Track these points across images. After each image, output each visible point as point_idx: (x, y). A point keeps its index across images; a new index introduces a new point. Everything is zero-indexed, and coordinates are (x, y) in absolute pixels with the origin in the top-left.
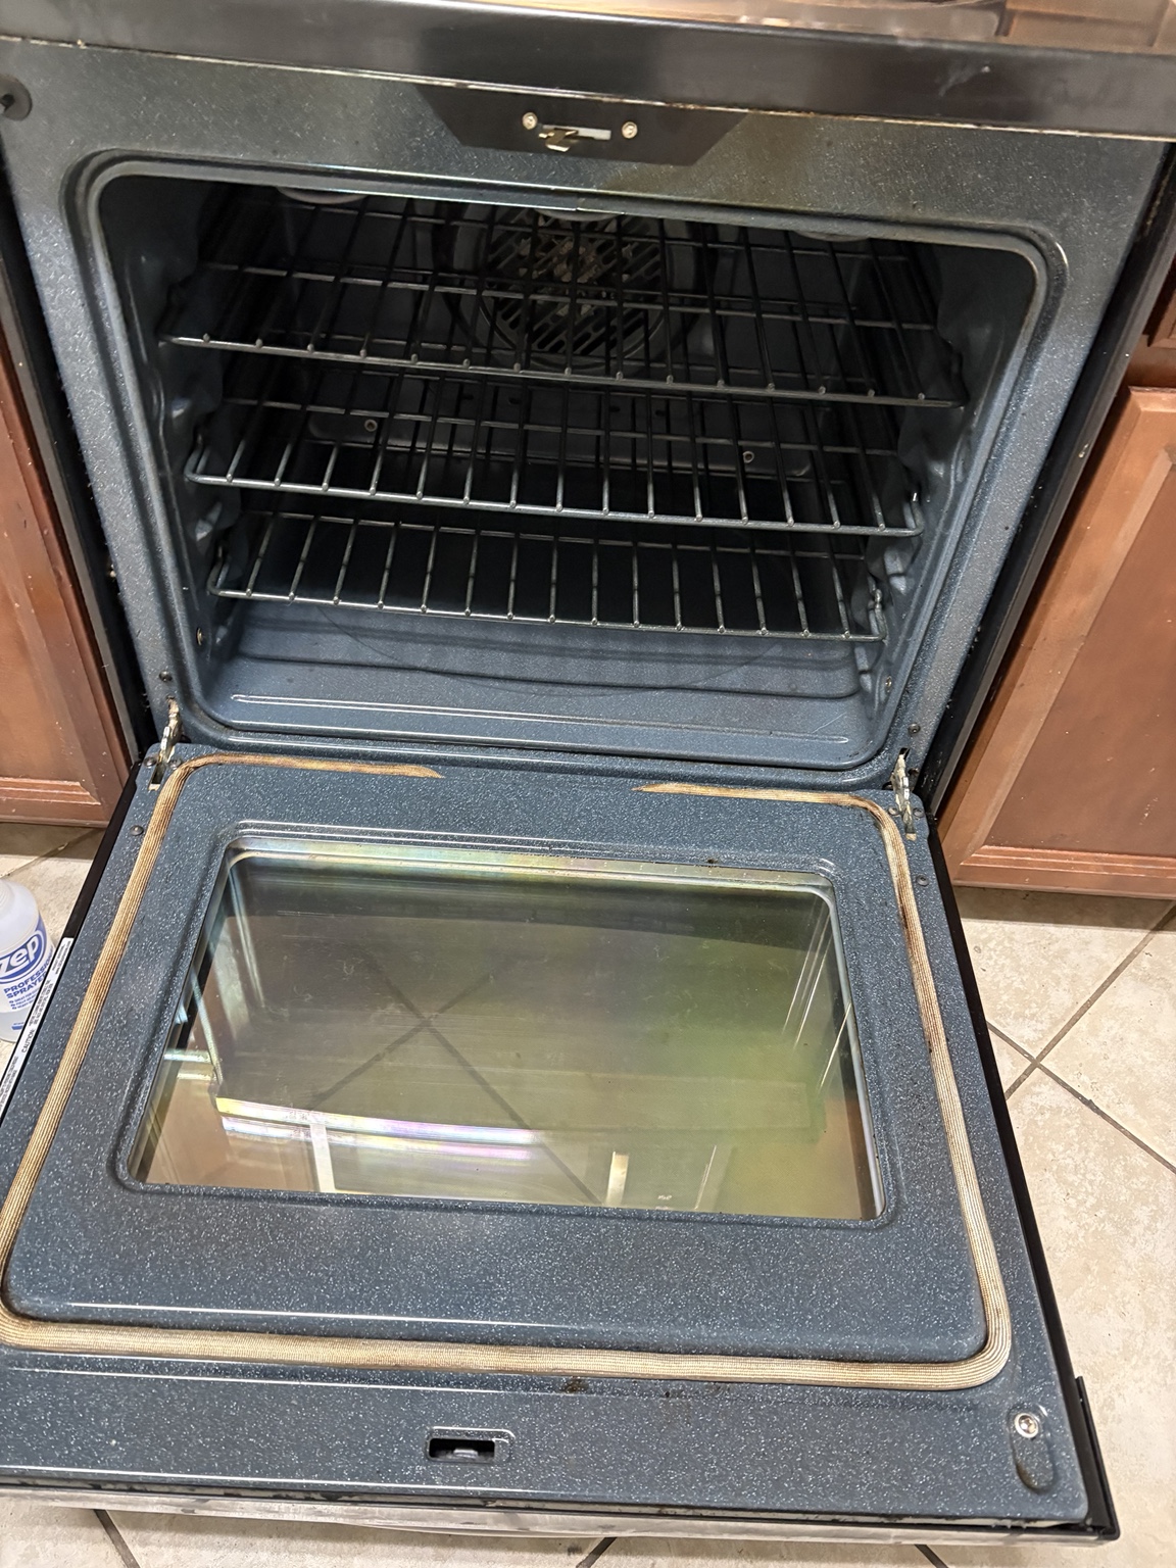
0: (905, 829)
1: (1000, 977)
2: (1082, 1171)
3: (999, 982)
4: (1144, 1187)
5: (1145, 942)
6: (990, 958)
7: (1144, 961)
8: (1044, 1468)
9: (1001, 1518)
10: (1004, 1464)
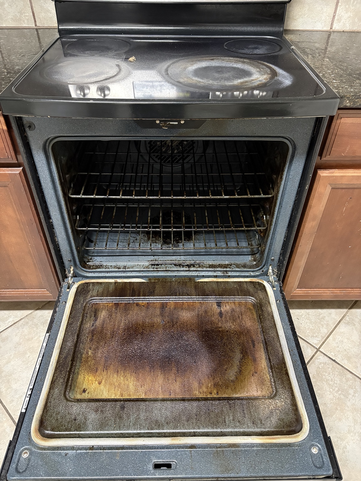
0: (273, 287)
1: (306, 326)
2: (333, 381)
3: (306, 327)
4: (351, 384)
5: (347, 312)
6: (303, 320)
7: (347, 318)
8: (320, 461)
9: (309, 476)
10: (309, 461)
